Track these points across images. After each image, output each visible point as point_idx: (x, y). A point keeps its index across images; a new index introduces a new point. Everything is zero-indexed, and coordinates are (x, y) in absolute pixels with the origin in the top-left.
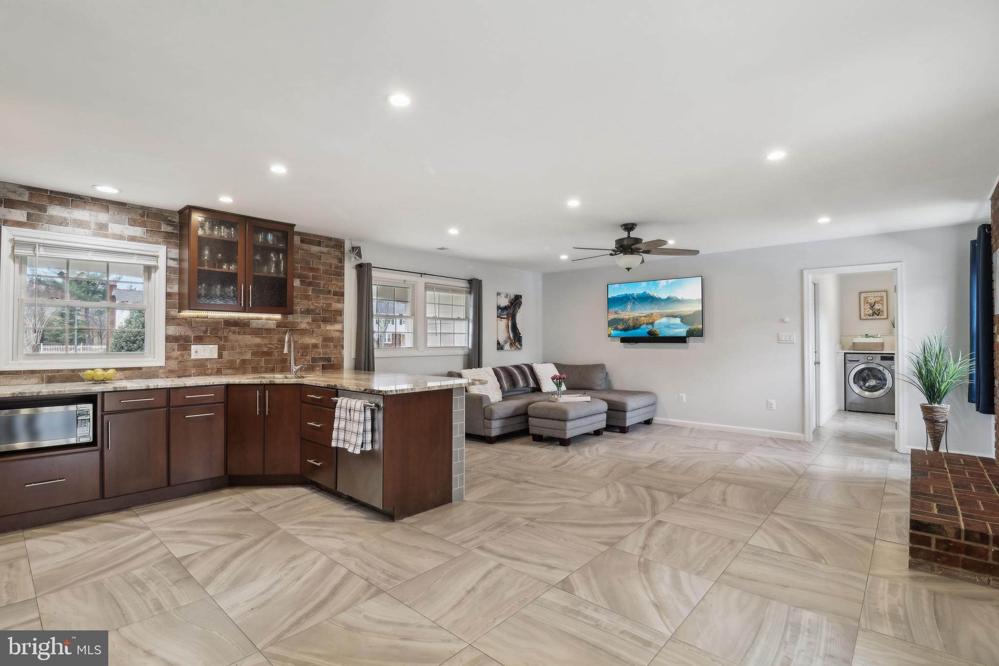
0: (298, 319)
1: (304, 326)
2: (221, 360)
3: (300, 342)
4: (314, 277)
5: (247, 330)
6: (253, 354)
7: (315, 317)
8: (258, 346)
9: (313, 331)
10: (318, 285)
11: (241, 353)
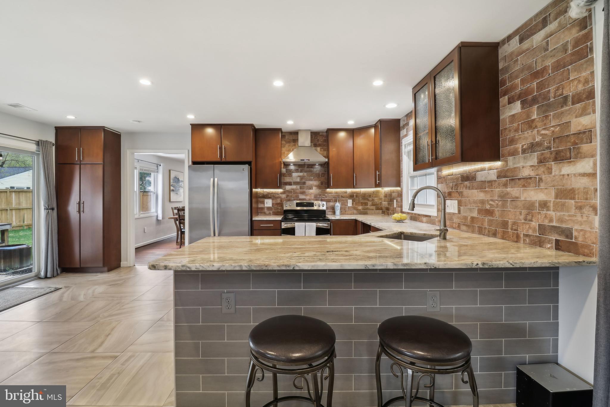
0: (519, 163)
1: (526, 172)
2: (460, 215)
3: (522, 199)
4: (540, 86)
5: (474, 184)
6: (480, 211)
7: (542, 154)
8: (483, 202)
9: (541, 180)
10: (546, 97)
11: (471, 210)
